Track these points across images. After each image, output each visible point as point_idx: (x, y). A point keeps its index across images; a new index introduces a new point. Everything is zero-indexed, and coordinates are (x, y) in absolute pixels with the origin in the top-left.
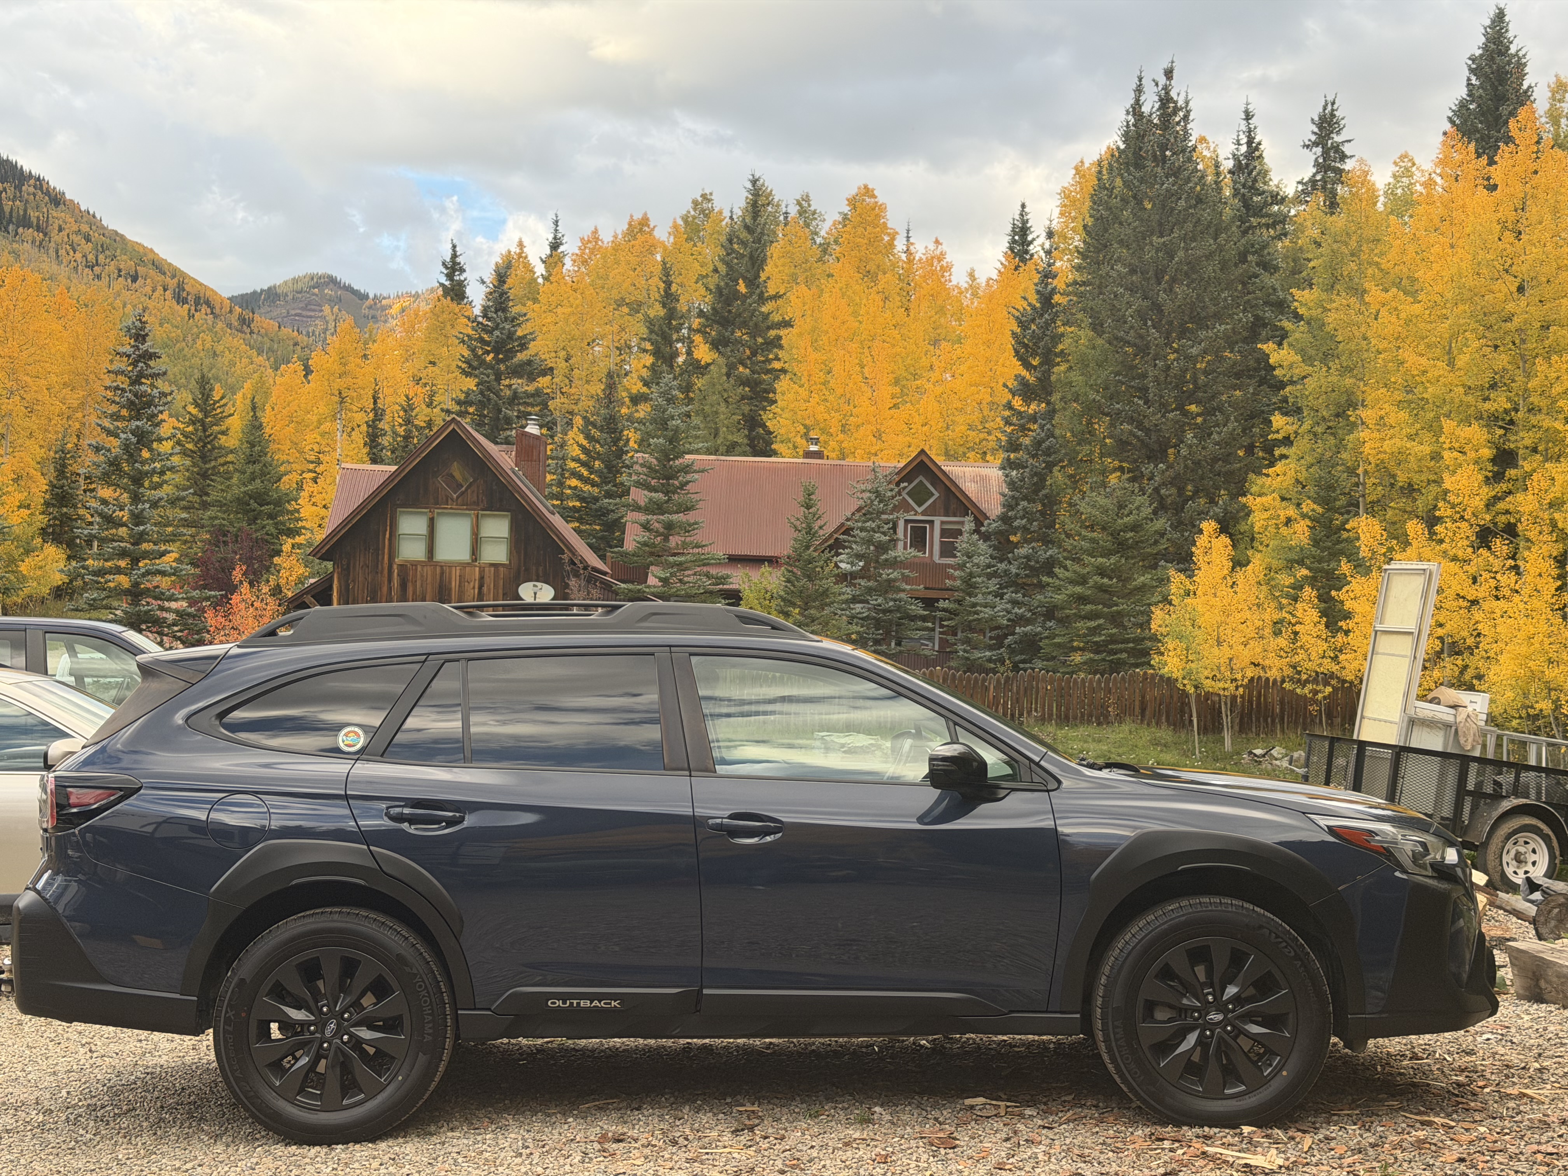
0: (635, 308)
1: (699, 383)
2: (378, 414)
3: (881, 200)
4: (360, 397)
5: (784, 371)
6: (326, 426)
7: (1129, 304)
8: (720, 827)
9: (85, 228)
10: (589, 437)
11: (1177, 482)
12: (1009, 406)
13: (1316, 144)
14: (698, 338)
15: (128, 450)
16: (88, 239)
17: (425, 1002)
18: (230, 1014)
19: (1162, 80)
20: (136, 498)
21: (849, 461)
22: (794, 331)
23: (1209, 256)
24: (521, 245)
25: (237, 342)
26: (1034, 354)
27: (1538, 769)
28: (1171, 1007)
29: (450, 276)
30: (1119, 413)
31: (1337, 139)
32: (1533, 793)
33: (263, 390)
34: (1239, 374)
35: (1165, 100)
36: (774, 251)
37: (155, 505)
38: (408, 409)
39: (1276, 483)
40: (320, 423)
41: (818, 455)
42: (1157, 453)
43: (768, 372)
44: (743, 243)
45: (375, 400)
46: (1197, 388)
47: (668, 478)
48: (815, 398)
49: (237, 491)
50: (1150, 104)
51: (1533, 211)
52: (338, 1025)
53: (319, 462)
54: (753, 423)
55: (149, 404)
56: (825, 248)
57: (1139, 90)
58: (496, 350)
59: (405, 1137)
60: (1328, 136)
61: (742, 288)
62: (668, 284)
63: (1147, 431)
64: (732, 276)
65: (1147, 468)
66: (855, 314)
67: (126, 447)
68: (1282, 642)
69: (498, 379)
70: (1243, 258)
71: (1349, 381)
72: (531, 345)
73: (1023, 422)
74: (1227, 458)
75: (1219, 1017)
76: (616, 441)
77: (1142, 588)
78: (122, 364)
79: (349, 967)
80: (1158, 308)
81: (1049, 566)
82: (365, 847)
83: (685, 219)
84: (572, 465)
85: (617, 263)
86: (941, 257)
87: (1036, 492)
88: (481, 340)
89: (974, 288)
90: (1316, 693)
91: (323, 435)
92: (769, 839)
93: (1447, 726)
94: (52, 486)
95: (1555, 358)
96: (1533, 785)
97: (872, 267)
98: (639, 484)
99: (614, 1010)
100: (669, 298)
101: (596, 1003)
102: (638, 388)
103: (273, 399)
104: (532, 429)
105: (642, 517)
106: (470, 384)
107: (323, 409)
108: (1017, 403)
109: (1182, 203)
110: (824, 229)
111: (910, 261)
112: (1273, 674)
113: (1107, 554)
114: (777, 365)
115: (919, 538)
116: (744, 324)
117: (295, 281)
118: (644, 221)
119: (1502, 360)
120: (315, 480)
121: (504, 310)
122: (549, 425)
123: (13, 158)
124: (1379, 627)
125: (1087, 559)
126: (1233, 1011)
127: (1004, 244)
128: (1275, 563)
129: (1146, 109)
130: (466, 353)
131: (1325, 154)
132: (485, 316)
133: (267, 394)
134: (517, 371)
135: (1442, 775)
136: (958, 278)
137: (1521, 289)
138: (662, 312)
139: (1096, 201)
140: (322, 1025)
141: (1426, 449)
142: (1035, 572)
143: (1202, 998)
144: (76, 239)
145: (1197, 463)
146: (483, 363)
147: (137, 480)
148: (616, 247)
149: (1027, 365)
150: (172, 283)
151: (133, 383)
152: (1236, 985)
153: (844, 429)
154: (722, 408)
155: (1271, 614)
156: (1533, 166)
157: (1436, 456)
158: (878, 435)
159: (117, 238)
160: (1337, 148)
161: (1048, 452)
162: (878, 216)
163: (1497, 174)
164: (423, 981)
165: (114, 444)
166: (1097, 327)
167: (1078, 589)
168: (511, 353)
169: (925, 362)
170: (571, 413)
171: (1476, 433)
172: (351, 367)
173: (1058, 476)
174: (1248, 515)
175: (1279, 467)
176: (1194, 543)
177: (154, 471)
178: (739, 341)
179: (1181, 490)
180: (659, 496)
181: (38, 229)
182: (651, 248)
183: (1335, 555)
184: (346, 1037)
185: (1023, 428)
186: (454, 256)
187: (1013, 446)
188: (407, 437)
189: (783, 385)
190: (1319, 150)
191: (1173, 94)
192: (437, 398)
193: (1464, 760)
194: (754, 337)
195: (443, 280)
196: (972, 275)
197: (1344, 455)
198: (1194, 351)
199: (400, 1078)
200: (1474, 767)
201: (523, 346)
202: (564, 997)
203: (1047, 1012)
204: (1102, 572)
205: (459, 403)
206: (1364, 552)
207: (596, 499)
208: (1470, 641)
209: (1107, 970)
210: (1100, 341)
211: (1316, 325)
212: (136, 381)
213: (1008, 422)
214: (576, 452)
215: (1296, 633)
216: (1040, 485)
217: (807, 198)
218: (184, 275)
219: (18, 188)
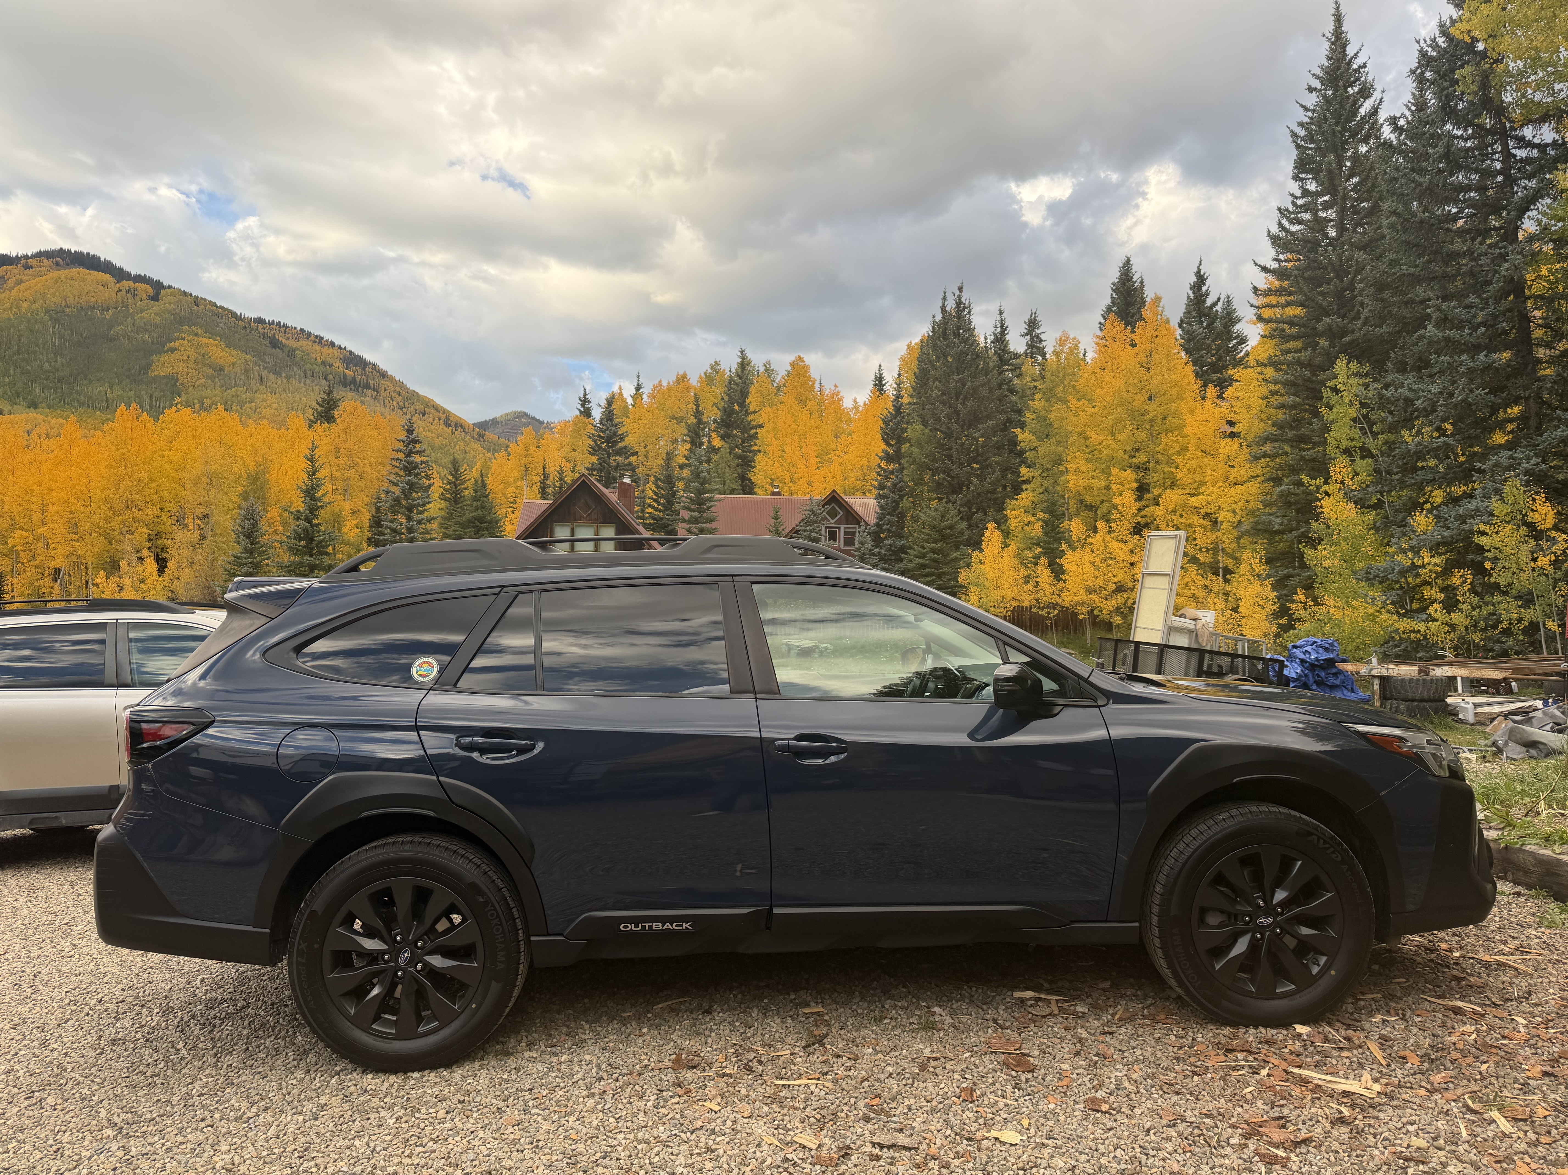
0: (680, 420)
1: (715, 458)
2: (546, 476)
3: (807, 363)
4: (536, 468)
5: (759, 451)
6: (518, 484)
7: (942, 411)
8: (787, 749)
9: (398, 389)
10: (658, 487)
11: (968, 504)
12: (880, 467)
13: (1027, 334)
14: (714, 435)
15: (406, 494)
16: (399, 394)
17: (498, 930)
18: (303, 946)
19: (957, 293)
20: (409, 519)
21: (795, 497)
22: (764, 430)
23: (983, 385)
24: (620, 388)
25: (477, 446)
26: (892, 438)
27: (1243, 657)
28: (1222, 912)
29: (583, 405)
30: (937, 469)
31: (1038, 331)
32: (1240, 671)
33: (486, 466)
34: (999, 447)
35: (959, 303)
36: (753, 390)
37: (419, 522)
38: (561, 473)
39: (1022, 503)
40: (515, 482)
41: (779, 494)
42: (956, 489)
43: (751, 451)
44: (737, 384)
45: (544, 469)
46: (978, 455)
47: (701, 504)
48: (777, 464)
49: (469, 515)
50: (951, 305)
51: (1156, 357)
52: (412, 953)
53: (515, 502)
54: (743, 478)
55: (416, 467)
56: (778, 389)
57: (944, 299)
58: (608, 441)
59: (482, 1059)
60: (1033, 330)
61: (736, 407)
62: (698, 406)
63: (953, 478)
64: (731, 401)
65: (953, 497)
66: (795, 421)
67: (403, 491)
68: (1030, 587)
69: (609, 457)
70: (1000, 387)
71: (1060, 449)
72: (626, 439)
73: (887, 474)
74: (994, 492)
75: (1270, 920)
76: (672, 488)
77: (956, 560)
78: (400, 446)
79: (422, 896)
80: (957, 413)
81: (903, 550)
82: (435, 778)
83: (705, 373)
84: (649, 501)
85: (670, 396)
86: (838, 394)
87: (894, 511)
88: (599, 436)
89: (856, 407)
90: (1049, 613)
91: (517, 488)
92: (833, 759)
93: (1191, 631)
94: (373, 516)
95: (1170, 434)
96: (1240, 666)
97: (802, 398)
98: (685, 508)
99: (686, 932)
100: (698, 413)
101: (668, 926)
102: (682, 460)
103: (493, 471)
104: (627, 480)
105: (687, 526)
106: (594, 459)
107: (516, 474)
108: (883, 464)
109: (969, 357)
110: (778, 379)
111: (822, 395)
112: (1026, 604)
113: (936, 542)
114: (755, 448)
115: (832, 536)
116: (738, 427)
117: (506, 415)
118: (684, 376)
119: (1143, 436)
120: (513, 512)
121: (611, 420)
122: (636, 481)
123: (361, 354)
124: (1145, 571)
125: (926, 545)
126: (1282, 914)
127: (870, 386)
128: (1022, 546)
129: (948, 309)
130: (592, 443)
131: (1032, 338)
132: (601, 423)
133: (489, 468)
134: (619, 453)
135: (1188, 662)
136: (848, 403)
137: (1150, 399)
138: (695, 421)
139: (920, 360)
140: (395, 953)
141: (1103, 484)
142: (894, 553)
143: (1252, 903)
144: (394, 395)
145: (979, 494)
146: (600, 448)
147: (410, 509)
148: (670, 389)
149: (888, 444)
150: (443, 416)
151: (406, 457)
152: (1284, 889)
153: (792, 480)
154: (727, 470)
155: (1023, 572)
156: (1155, 334)
157: (1108, 488)
158: (810, 483)
159: (414, 394)
160: (1037, 336)
161: (900, 490)
162: (806, 372)
163: (1136, 338)
164: (495, 909)
165: (397, 491)
166: (925, 423)
167: (921, 561)
168: (615, 443)
169: (832, 446)
170: (648, 475)
171: (1130, 474)
172: (531, 451)
173: (906, 503)
174: (1006, 521)
175: (1023, 495)
176: (983, 535)
177: (419, 505)
178: (735, 436)
179: (970, 509)
180: (696, 514)
181: (374, 390)
182: (688, 389)
183: (1058, 541)
184: (419, 966)
185: (887, 477)
186: (585, 394)
187: (881, 487)
188: (560, 488)
189: (759, 458)
190: (1028, 338)
191: (963, 300)
192: (577, 468)
193: (1201, 652)
194: (743, 433)
195: (579, 407)
196: (855, 401)
197: (1058, 488)
198: (976, 435)
199: (474, 1006)
200: (1207, 655)
201: (622, 439)
202: (636, 920)
203: (1106, 921)
204: (933, 551)
205: (588, 469)
206: (1074, 538)
207: (662, 519)
208: (1130, 585)
209: (1162, 878)
210: (927, 431)
211: (1042, 420)
212: (408, 455)
213: (879, 474)
214: (651, 494)
215: (1037, 582)
216: (895, 508)
217: (769, 363)
218: (449, 412)
219: (364, 369)
